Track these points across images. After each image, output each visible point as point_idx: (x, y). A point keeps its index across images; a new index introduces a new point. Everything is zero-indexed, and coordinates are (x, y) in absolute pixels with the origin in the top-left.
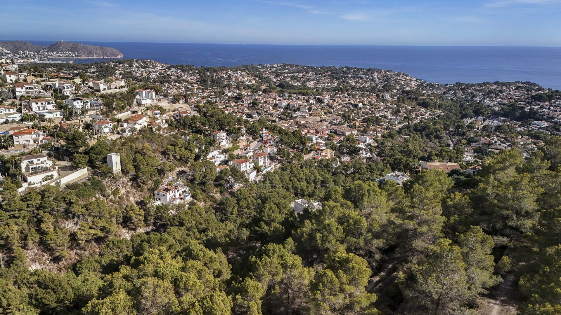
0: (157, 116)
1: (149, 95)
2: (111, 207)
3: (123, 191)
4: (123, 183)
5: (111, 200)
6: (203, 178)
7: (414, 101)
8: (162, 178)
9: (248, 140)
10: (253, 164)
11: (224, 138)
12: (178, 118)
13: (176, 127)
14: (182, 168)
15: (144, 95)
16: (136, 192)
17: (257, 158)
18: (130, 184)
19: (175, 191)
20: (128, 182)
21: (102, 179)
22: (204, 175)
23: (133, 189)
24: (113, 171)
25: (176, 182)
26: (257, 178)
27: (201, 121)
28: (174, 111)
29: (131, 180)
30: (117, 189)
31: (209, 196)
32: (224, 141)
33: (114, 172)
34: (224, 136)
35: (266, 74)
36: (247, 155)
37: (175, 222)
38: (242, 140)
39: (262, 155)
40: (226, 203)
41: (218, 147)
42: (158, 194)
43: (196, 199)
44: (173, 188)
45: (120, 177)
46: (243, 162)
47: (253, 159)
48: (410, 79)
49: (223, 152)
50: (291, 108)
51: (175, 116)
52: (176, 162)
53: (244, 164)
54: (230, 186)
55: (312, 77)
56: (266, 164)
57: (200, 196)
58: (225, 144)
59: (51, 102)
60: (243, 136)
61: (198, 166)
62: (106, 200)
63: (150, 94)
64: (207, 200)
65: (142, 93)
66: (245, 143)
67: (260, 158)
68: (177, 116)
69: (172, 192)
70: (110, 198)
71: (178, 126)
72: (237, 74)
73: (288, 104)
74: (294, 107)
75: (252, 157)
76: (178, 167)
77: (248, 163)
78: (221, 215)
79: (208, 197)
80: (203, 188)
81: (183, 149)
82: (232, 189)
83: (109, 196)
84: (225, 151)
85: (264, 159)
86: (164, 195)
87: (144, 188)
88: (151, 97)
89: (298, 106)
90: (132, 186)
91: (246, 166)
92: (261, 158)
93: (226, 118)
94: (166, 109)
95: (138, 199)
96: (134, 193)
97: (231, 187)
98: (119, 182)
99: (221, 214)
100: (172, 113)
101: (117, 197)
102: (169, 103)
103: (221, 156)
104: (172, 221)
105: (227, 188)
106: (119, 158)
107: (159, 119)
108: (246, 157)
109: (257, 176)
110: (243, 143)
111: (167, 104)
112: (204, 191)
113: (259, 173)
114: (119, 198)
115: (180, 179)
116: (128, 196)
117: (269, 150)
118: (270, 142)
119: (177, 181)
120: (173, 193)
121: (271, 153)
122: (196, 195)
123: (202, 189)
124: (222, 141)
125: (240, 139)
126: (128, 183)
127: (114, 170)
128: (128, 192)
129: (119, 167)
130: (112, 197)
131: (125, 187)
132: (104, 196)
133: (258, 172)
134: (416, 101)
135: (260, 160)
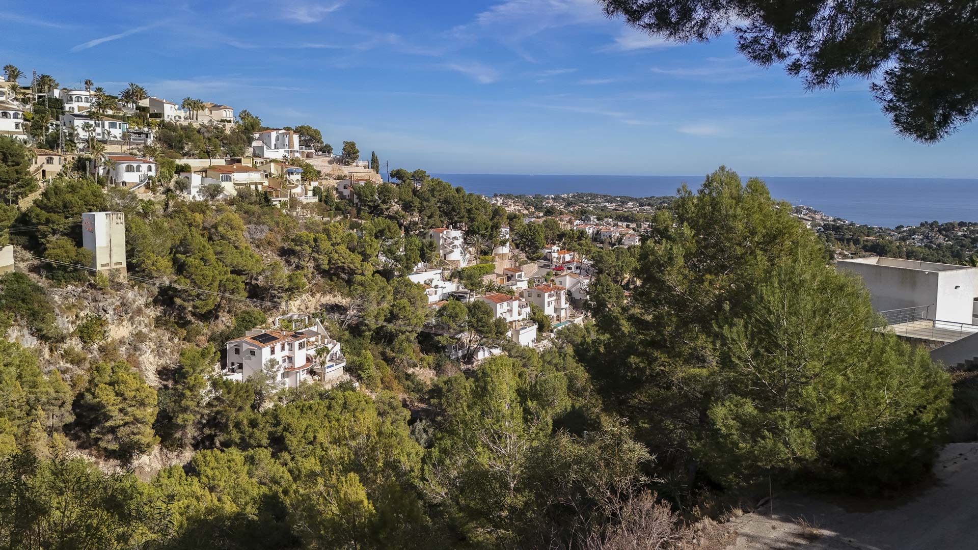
0: (292, 177)
1: (284, 140)
2: (59, 376)
3: (119, 331)
4: (123, 305)
5: (66, 355)
6: (388, 320)
7: (851, 243)
8: (266, 310)
9: (515, 258)
10: (528, 310)
11: (457, 243)
12: (346, 192)
13: (338, 208)
14: (335, 296)
15: (273, 142)
16: (170, 340)
17: (539, 296)
18: (153, 313)
19: (291, 346)
20: (147, 305)
21: (51, 286)
22: (391, 312)
23: (160, 331)
24: (94, 264)
25: (306, 327)
26: (539, 345)
27: (403, 197)
28: (339, 178)
29: (156, 302)
30: (99, 321)
31: (402, 375)
32: (457, 251)
33: (99, 268)
34: (455, 238)
35: (548, 203)
36: (514, 288)
37: (257, 433)
38: (502, 256)
39: (552, 290)
40: (448, 391)
41: (442, 264)
42: (237, 351)
43: (359, 378)
44: (287, 336)
45: (119, 286)
46: (502, 300)
47: (531, 299)
48: (822, 218)
49: (451, 276)
50: (603, 238)
51: (341, 189)
52: (319, 279)
53: (505, 304)
54: (464, 357)
55: (635, 209)
56: (563, 313)
57: (373, 371)
58: (459, 257)
59: (12, 113)
60: (503, 243)
61: (377, 288)
62: (51, 350)
63: (287, 140)
64: (395, 384)
65: (270, 136)
66: (507, 264)
67: (546, 295)
68: (345, 187)
69: (283, 348)
70: (65, 346)
71: (342, 207)
72: (497, 201)
73: (598, 232)
74: (610, 236)
75: (526, 294)
76: (324, 294)
77: (516, 304)
78: (431, 430)
79: (396, 377)
80: (388, 350)
81: (342, 248)
82: (472, 363)
83: (62, 339)
84: (458, 275)
85: (558, 300)
86: (253, 353)
87: (198, 333)
88: (290, 145)
89: (618, 235)
90: (159, 322)
91: (510, 311)
92: (550, 296)
93: (464, 202)
94: (319, 172)
95: (170, 360)
96: (161, 341)
97: (469, 357)
98: (111, 301)
99: (429, 426)
100: (333, 183)
101: (96, 346)
102: (330, 162)
103: (448, 284)
104: (248, 430)
105: (458, 359)
106: (122, 228)
107: (297, 186)
108: (511, 292)
109: (538, 340)
110: (504, 262)
111: (327, 164)
112: (389, 361)
113: (544, 335)
114: (102, 349)
115: (322, 322)
116: (136, 349)
117: (568, 282)
118: (569, 268)
119: (310, 324)
120: (286, 352)
121: (573, 290)
122: (361, 367)
123: (383, 354)
124: (452, 252)
125: (496, 254)
126: (148, 311)
127: (99, 262)
128: (140, 337)
129: (120, 256)
130: (75, 345)
131: (131, 318)
132: (43, 338)
133: (540, 329)
134: (855, 244)
135: (547, 300)
